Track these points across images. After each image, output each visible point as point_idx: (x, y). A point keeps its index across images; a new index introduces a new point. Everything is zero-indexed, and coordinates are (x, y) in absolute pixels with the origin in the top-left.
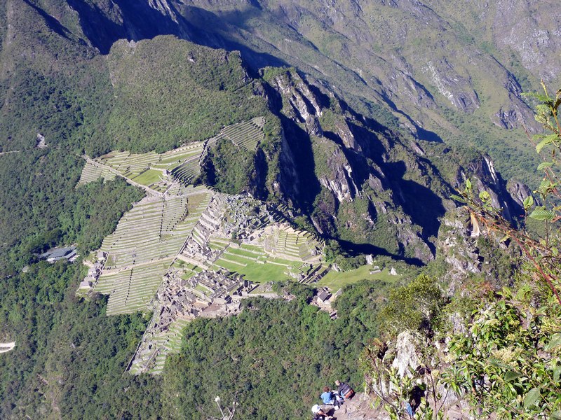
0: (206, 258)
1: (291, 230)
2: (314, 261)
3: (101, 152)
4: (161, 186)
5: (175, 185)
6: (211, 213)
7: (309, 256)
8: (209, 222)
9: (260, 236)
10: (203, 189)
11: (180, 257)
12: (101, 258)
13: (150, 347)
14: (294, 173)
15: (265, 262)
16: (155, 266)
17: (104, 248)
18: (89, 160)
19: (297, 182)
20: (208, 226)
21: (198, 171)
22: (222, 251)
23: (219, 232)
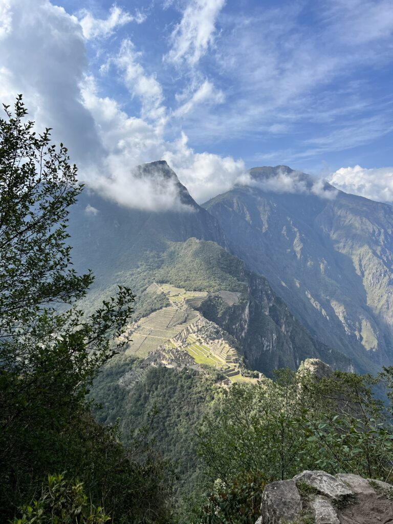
0: (181, 344)
1: (227, 346)
2: (232, 365)
3: (162, 282)
4: (179, 304)
5: (185, 306)
6: (195, 325)
7: (231, 362)
8: (192, 329)
9: (212, 343)
10: (197, 313)
11: (171, 340)
12: (136, 327)
13: (131, 375)
14: (246, 326)
15: (208, 357)
16: (158, 340)
17: (139, 323)
18: (154, 283)
19: (246, 331)
20: (191, 331)
21: (199, 304)
22: (191, 344)
23: (194, 335)
